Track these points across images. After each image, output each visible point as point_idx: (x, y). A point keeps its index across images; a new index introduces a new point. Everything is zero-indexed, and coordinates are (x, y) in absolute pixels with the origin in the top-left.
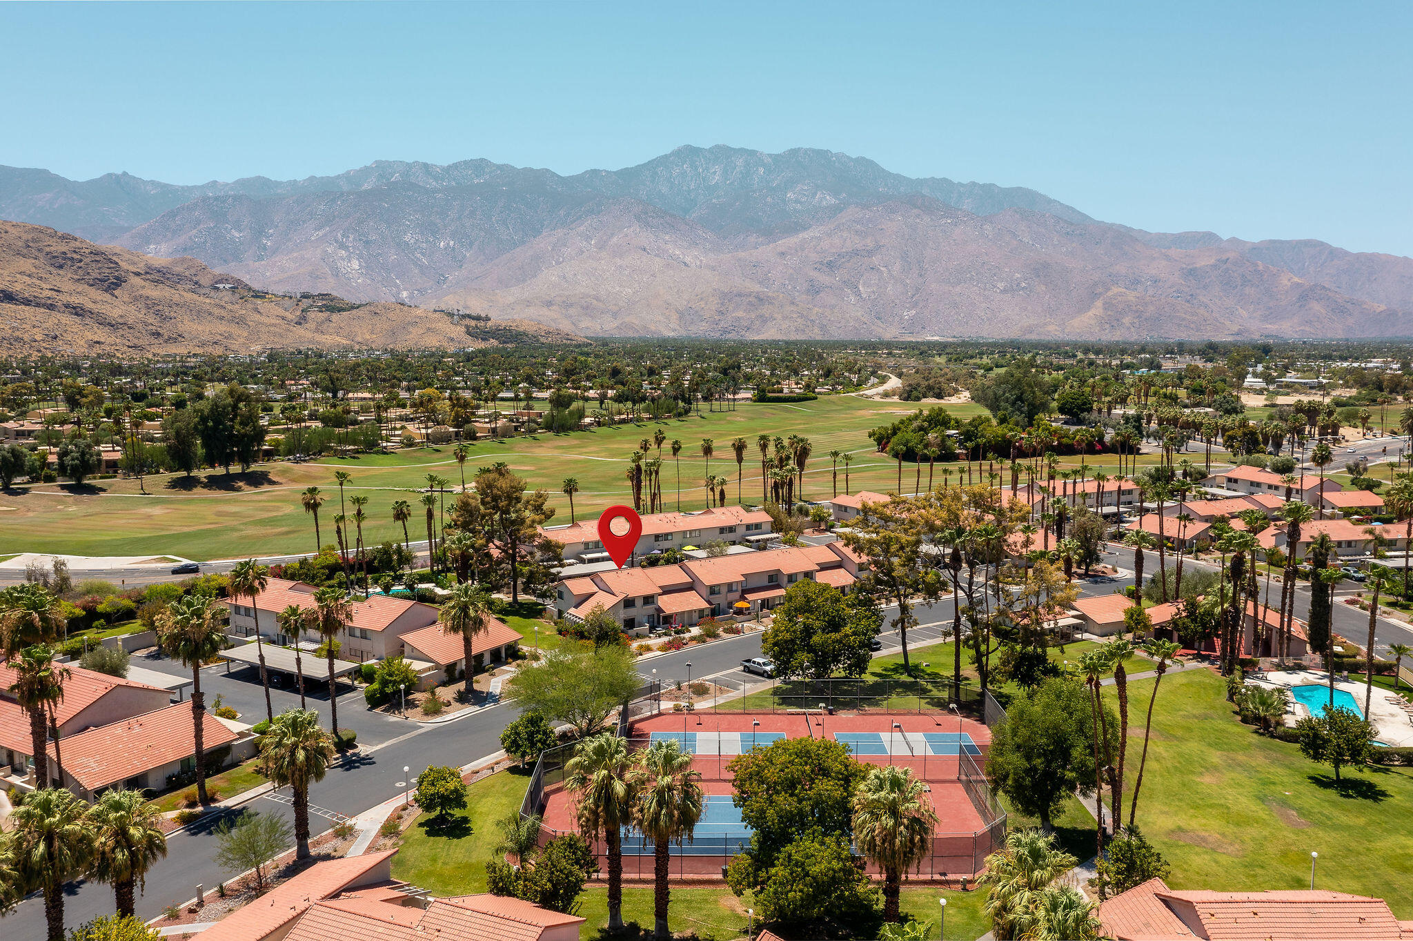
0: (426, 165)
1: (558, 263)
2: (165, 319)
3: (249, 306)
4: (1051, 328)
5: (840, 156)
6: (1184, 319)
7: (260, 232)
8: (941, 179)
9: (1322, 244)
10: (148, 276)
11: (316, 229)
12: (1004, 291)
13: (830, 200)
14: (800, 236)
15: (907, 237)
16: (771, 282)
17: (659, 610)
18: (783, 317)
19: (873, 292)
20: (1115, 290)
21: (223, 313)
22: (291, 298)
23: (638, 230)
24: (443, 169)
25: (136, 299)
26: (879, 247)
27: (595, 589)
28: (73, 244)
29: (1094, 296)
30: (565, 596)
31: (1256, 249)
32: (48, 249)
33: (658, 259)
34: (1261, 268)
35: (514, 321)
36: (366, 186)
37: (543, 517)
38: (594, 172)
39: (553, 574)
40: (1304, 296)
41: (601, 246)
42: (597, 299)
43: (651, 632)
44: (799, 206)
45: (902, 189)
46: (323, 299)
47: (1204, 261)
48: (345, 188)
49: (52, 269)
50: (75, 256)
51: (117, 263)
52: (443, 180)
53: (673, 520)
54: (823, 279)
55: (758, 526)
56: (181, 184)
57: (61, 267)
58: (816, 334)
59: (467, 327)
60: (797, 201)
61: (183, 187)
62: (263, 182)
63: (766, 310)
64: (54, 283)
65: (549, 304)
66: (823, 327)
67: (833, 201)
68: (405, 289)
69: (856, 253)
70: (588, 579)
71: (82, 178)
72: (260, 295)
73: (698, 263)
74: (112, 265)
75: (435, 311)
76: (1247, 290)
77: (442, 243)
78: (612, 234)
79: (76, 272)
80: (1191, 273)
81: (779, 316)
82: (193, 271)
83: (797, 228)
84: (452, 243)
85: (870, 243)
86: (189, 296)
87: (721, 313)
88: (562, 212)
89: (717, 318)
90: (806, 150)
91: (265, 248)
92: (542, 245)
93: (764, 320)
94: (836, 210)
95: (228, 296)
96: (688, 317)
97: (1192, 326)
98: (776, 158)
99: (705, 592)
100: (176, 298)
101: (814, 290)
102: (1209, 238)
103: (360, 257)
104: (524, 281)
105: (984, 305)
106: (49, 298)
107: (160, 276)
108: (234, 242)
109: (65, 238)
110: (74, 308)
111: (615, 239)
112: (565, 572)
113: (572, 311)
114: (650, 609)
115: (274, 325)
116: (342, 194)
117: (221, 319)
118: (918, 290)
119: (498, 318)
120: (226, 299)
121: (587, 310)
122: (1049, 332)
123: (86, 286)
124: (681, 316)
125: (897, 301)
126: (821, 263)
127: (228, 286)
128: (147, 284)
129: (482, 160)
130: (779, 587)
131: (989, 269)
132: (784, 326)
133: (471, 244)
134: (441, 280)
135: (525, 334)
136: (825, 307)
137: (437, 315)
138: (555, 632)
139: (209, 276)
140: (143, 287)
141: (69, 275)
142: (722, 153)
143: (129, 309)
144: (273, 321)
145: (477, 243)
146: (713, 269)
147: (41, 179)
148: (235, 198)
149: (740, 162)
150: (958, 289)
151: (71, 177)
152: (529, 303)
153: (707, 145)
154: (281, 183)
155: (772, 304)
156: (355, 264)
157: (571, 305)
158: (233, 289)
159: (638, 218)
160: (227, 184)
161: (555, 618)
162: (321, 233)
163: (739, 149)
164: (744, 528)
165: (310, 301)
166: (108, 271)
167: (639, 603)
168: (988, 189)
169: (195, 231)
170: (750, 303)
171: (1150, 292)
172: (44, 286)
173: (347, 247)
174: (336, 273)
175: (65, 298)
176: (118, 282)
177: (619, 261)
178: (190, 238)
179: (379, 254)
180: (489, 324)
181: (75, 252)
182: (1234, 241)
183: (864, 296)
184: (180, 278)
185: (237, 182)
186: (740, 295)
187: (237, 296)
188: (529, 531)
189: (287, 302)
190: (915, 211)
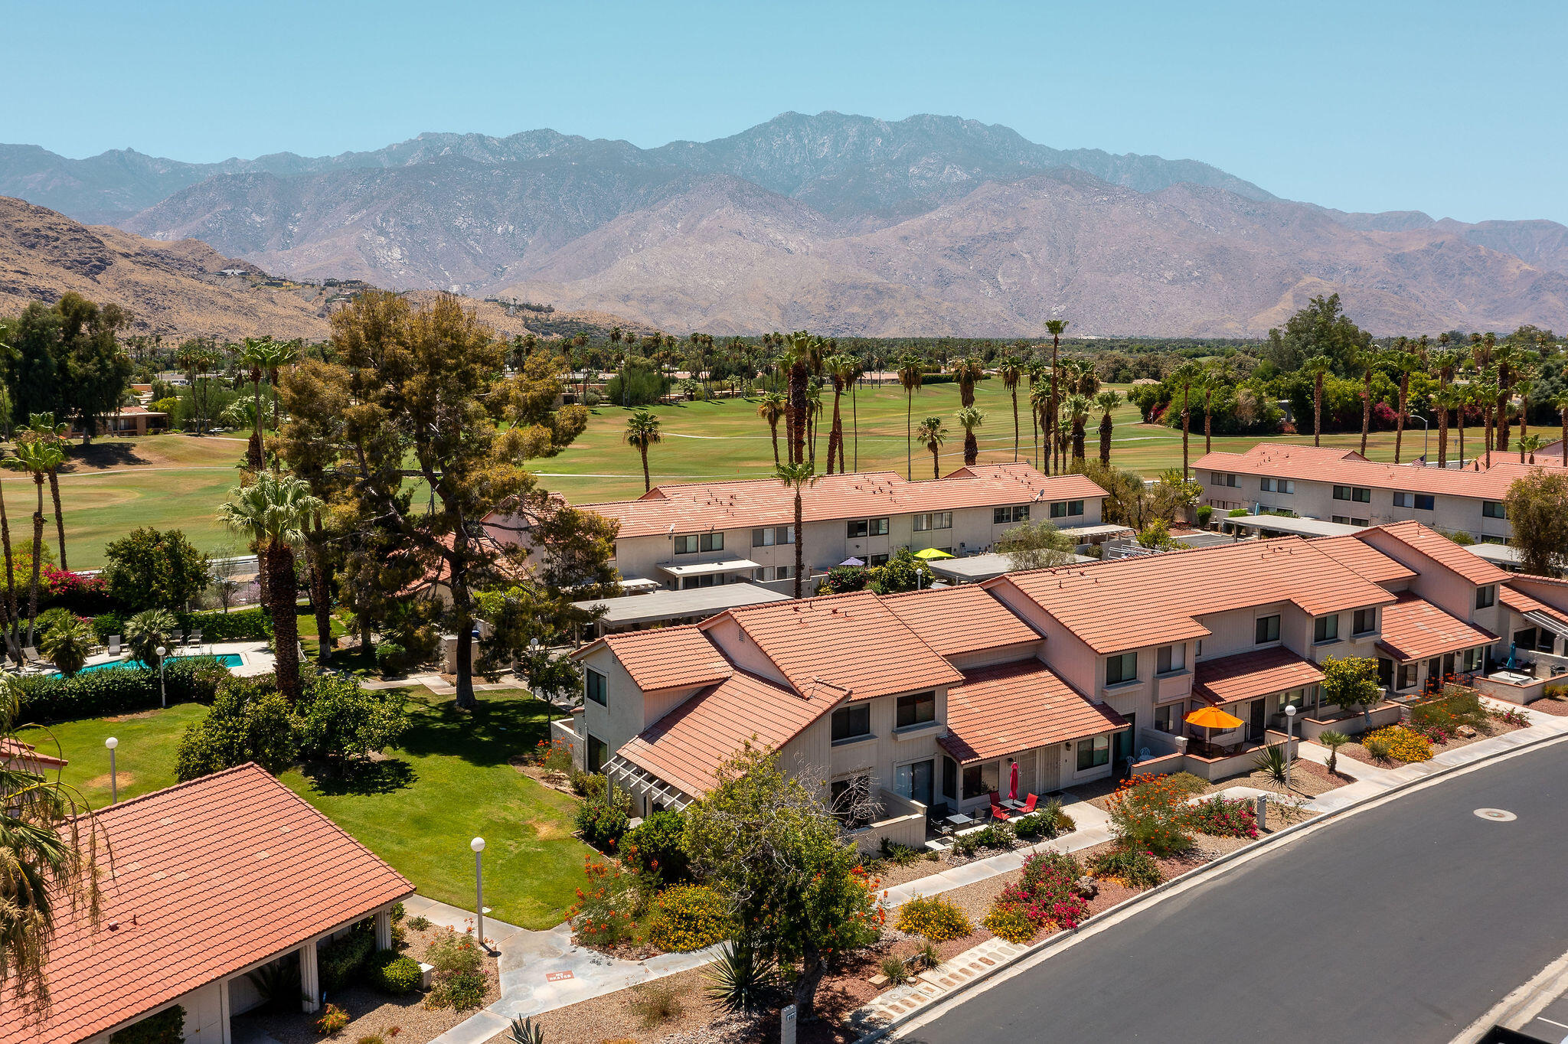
0: (480, 137)
1: (637, 250)
2: (157, 309)
3: (263, 295)
4: (1229, 325)
5: (973, 124)
6: (1393, 314)
7: (285, 216)
8: (1093, 151)
9: (1555, 225)
10: (139, 258)
11: (351, 212)
12: (1173, 282)
13: (962, 175)
14: (927, 216)
15: (1055, 217)
16: (892, 272)
17: (953, 747)
18: (907, 313)
19: (1015, 283)
20: (1308, 279)
21: (229, 302)
22: (313, 285)
23: (732, 211)
24: (501, 141)
25: (122, 285)
26: (1021, 230)
27: (719, 667)
28: (48, 219)
29: (1283, 287)
30: (612, 689)
31: (1474, 230)
32: (17, 225)
33: (756, 245)
34: (1483, 253)
35: (583, 312)
36: (410, 162)
37: (546, 433)
38: (681, 144)
39: (583, 616)
40: (1537, 287)
41: (689, 230)
42: (683, 291)
43: (932, 833)
44: (923, 183)
45: (1047, 163)
46: (351, 287)
47: (1414, 246)
48: (386, 165)
49: (21, 249)
50: (50, 233)
51: (101, 242)
52: (501, 154)
53: (887, 488)
54: (953, 267)
55: (1075, 507)
56: (195, 162)
57: (33, 246)
58: (945, 332)
59: (525, 319)
60: (922, 177)
61: (196, 166)
62: (291, 159)
63: (885, 305)
64: (24, 265)
65: (626, 298)
66: (954, 325)
67: (965, 176)
68: (456, 283)
69: (994, 236)
70: (693, 633)
71: (80, 156)
72: (275, 283)
73: (805, 250)
74: (95, 245)
75: (487, 301)
76: (1467, 280)
77: (500, 229)
78: (702, 216)
79: (51, 253)
80: (1398, 260)
81: (902, 312)
82: (198, 256)
83: (919, 208)
84: (511, 228)
85: (1010, 224)
86: (187, 282)
87: (832, 308)
88: (641, 192)
89: (827, 314)
90: (932, 116)
91: (291, 236)
92: (617, 229)
93: (883, 316)
94: (967, 187)
95: (236, 283)
96: (792, 314)
97: (1403, 322)
98: (895, 126)
99: (1092, 678)
100: (172, 284)
101: (943, 281)
102: (1415, 220)
103: (402, 245)
104: (596, 272)
105: (1148, 298)
106: (14, 282)
107: (155, 259)
108: (256, 228)
109: (39, 212)
110: (42, 293)
111: (704, 223)
112: (618, 609)
113: (653, 307)
114: (920, 742)
115: (291, 317)
116: (382, 171)
117: (226, 309)
118: (1068, 281)
119: (564, 309)
120: (235, 287)
121: (671, 305)
122: (1228, 330)
123: (62, 269)
124: (784, 311)
125: (1043, 294)
126: (952, 249)
127: (237, 272)
128: (137, 267)
129: (547, 130)
130: (1284, 655)
131: (1155, 256)
132: (908, 324)
133: (534, 229)
134: (498, 272)
135: (595, 328)
136: (956, 301)
137: (488, 305)
138: (572, 830)
139: (218, 261)
140: (132, 271)
141: (42, 256)
142: (831, 121)
143: (114, 297)
144: (289, 312)
145: (540, 228)
146: (822, 256)
147: (33, 157)
148: (256, 176)
149: (853, 131)
150: (1117, 279)
151: (68, 155)
152: (602, 298)
153: (813, 112)
154: (312, 160)
155: (893, 297)
156: (397, 253)
157: (652, 300)
158: (244, 276)
159: (732, 196)
160: (249, 162)
161: (579, 765)
162: (356, 217)
163: (852, 117)
164: (1047, 510)
165: (336, 289)
166: (89, 251)
167: (883, 720)
168: (1151, 163)
169: (208, 216)
170: (867, 296)
171: (1349, 282)
172: (8, 267)
173: (388, 233)
174: (374, 263)
175: (33, 282)
176: (102, 265)
177: (709, 248)
178: (203, 223)
179: (424, 241)
180: (552, 316)
181: (50, 228)
182: (1447, 221)
183: (1003, 288)
184: (181, 263)
185: (259, 160)
186: (854, 287)
187: (249, 283)
188: (497, 474)
189: (308, 290)
190: (1066, 187)
